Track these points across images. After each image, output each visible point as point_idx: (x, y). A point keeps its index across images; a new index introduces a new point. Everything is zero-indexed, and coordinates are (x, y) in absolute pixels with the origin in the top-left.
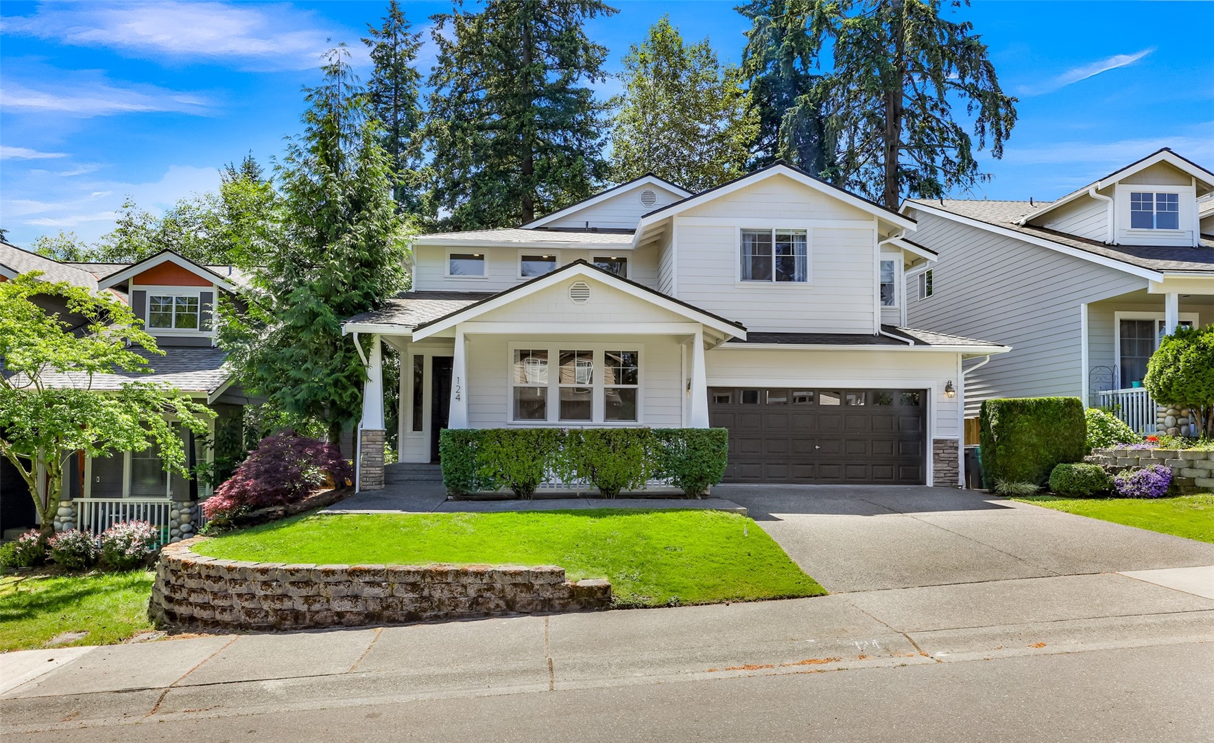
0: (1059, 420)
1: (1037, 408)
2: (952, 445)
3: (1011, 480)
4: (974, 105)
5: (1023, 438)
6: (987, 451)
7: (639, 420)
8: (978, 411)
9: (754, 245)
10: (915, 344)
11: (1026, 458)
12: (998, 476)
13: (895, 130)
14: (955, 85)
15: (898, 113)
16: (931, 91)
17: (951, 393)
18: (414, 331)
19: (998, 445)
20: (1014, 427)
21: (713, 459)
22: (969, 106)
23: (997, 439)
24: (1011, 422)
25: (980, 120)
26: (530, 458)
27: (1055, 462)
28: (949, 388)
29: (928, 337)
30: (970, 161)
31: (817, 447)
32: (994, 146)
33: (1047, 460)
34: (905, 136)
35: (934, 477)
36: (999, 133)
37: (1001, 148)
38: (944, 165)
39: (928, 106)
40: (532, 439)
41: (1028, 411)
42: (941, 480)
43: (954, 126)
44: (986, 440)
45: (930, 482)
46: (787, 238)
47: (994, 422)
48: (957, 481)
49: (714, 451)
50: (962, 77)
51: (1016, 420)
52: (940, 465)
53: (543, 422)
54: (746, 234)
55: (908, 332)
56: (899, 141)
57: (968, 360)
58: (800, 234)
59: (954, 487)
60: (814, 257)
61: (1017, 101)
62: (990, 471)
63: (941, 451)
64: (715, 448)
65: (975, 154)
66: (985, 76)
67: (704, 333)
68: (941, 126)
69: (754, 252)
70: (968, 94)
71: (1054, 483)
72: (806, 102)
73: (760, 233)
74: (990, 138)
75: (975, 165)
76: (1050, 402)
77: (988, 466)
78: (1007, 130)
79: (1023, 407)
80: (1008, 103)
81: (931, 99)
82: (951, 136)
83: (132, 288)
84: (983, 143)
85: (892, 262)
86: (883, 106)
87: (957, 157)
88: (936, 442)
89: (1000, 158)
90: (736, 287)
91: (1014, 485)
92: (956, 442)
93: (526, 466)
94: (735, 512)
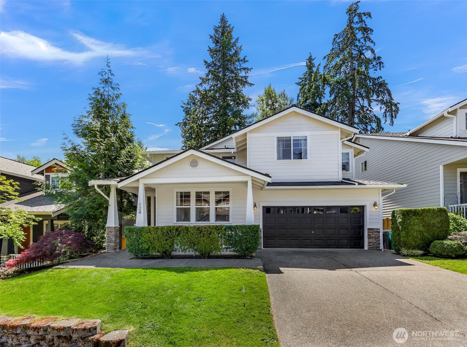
0: (435, 218)
1: (422, 213)
2: (377, 231)
3: (409, 248)
4: (382, 107)
5: (415, 228)
6: (395, 234)
7: (230, 221)
8: (390, 215)
9: (283, 144)
10: (358, 185)
11: (417, 238)
12: (401, 247)
13: (352, 118)
14: (375, 100)
15: (353, 112)
16: (366, 103)
17: (376, 207)
18: (118, 182)
19: (402, 231)
20: (410, 222)
21: (252, 240)
22: (380, 108)
23: (401, 228)
24: (409, 220)
25: (385, 112)
26: (164, 240)
27: (433, 240)
28: (375, 205)
29: (365, 182)
30: (381, 127)
31: (313, 232)
32: (390, 121)
33: (428, 239)
34: (356, 120)
35: (368, 245)
36: (392, 117)
37: (393, 122)
38: (371, 130)
39: (365, 110)
40: (165, 231)
41: (418, 214)
42: (371, 247)
43: (375, 116)
44: (395, 229)
45: (366, 248)
46: (298, 140)
47: (400, 220)
48: (379, 247)
49: (252, 236)
50: (378, 97)
51: (411, 219)
52: (371, 240)
53: (189, 223)
54: (279, 140)
55: (355, 180)
56: (354, 122)
57: (385, 192)
58: (304, 138)
59: (378, 250)
60: (311, 148)
61: (399, 104)
62: (397, 244)
63: (372, 234)
64: (253, 234)
65: (382, 125)
66: (387, 94)
67: (252, 180)
68: (370, 116)
69: (283, 148)
70: (380, 103)
71: (432, 250)
72: (320, 110)
73: (286, 139)
74: (389, 119)
75: (383, 129)
76: (429, 210)
77: (396, 241)
78: (395, 115)
79: (415, 213)
80: (396, 105)
81: (366, 107)
82: (373, 119)
83: (45, 174)
84: (386, 121)
85: (348, 153)
86: (348, 110)
87: (376, 127)
88: (369, 229)
89: (392, 125)
90: (275, 162)
91: (410, 251)
92: (379, 229)
93: (163, 243)
94: (257, 269)
